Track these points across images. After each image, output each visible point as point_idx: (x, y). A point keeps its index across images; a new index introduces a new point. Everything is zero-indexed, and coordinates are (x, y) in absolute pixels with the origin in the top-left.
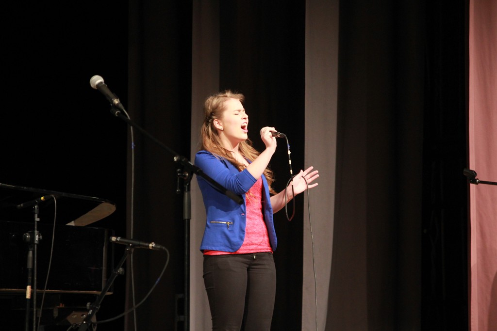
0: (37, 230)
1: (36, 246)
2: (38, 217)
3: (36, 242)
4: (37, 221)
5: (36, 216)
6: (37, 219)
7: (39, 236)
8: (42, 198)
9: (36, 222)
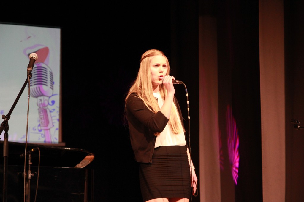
0: (30, 170)
1: (29, 180)
2: (31, 162)
3: (29, 178)
4: (31, 165)
5: (30, 161)
6: (30, 163)
7: (31, 174)
8: (32, 150)
9: (29, 165)
